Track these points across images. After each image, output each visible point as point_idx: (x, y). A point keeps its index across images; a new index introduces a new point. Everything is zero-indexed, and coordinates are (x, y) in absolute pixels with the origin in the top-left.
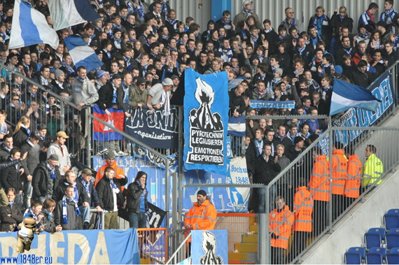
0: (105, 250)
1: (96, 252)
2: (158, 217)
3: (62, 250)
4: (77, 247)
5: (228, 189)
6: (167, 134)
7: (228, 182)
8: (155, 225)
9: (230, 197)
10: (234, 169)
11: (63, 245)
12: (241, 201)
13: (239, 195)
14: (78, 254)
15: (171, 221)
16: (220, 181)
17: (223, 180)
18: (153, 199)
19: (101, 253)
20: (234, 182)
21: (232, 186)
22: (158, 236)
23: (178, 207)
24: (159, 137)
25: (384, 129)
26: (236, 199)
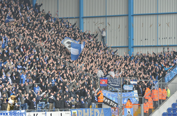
0: (103, 113)
1: (101, 114)
2: (116, 105)
3: (93, 113)
6: (118, 84)
7: (133, 96)
8: (115, 107)
9: (133, 100)
10: (135, 93)
11: (93, 112)
12: (136, 101)
13: (136, 99)
14: (97, 114)
15: (119, 106)
16: (131, 96)
19: (102, 114)
21: (134, 97)
22: (116, 110)
24: (116, 85)
25: (171, 83)
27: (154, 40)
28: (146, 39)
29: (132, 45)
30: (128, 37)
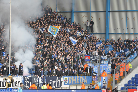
0: (86, 79)
2: (96, 74)
3: (79, 79)
4: (81, 79)
5: (108, 70)
10: (109, 66)
11: (79, 78)
15: (98, 75)
16: (106, 68)
17: (107, 68)
18: (95, 71)
19: (85, 80)
20: (109, 68)
21: (109, 69)
22: (95, 77)
23: (99, 73)
25: (135, 60)
26: (109, 71)
27: (124, 29)
28: (118, 29)
29: (108, 32)
30: (105, 27)
